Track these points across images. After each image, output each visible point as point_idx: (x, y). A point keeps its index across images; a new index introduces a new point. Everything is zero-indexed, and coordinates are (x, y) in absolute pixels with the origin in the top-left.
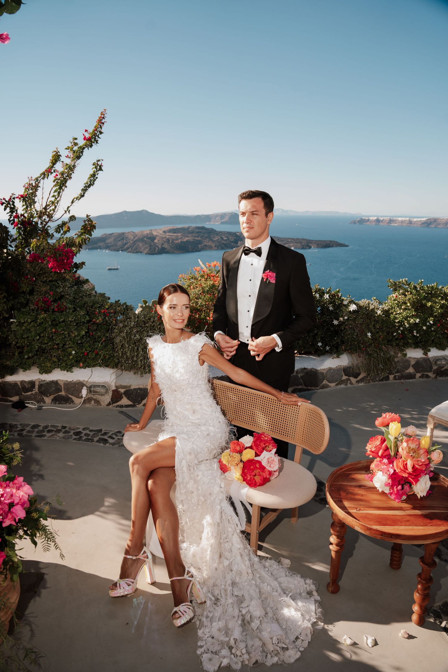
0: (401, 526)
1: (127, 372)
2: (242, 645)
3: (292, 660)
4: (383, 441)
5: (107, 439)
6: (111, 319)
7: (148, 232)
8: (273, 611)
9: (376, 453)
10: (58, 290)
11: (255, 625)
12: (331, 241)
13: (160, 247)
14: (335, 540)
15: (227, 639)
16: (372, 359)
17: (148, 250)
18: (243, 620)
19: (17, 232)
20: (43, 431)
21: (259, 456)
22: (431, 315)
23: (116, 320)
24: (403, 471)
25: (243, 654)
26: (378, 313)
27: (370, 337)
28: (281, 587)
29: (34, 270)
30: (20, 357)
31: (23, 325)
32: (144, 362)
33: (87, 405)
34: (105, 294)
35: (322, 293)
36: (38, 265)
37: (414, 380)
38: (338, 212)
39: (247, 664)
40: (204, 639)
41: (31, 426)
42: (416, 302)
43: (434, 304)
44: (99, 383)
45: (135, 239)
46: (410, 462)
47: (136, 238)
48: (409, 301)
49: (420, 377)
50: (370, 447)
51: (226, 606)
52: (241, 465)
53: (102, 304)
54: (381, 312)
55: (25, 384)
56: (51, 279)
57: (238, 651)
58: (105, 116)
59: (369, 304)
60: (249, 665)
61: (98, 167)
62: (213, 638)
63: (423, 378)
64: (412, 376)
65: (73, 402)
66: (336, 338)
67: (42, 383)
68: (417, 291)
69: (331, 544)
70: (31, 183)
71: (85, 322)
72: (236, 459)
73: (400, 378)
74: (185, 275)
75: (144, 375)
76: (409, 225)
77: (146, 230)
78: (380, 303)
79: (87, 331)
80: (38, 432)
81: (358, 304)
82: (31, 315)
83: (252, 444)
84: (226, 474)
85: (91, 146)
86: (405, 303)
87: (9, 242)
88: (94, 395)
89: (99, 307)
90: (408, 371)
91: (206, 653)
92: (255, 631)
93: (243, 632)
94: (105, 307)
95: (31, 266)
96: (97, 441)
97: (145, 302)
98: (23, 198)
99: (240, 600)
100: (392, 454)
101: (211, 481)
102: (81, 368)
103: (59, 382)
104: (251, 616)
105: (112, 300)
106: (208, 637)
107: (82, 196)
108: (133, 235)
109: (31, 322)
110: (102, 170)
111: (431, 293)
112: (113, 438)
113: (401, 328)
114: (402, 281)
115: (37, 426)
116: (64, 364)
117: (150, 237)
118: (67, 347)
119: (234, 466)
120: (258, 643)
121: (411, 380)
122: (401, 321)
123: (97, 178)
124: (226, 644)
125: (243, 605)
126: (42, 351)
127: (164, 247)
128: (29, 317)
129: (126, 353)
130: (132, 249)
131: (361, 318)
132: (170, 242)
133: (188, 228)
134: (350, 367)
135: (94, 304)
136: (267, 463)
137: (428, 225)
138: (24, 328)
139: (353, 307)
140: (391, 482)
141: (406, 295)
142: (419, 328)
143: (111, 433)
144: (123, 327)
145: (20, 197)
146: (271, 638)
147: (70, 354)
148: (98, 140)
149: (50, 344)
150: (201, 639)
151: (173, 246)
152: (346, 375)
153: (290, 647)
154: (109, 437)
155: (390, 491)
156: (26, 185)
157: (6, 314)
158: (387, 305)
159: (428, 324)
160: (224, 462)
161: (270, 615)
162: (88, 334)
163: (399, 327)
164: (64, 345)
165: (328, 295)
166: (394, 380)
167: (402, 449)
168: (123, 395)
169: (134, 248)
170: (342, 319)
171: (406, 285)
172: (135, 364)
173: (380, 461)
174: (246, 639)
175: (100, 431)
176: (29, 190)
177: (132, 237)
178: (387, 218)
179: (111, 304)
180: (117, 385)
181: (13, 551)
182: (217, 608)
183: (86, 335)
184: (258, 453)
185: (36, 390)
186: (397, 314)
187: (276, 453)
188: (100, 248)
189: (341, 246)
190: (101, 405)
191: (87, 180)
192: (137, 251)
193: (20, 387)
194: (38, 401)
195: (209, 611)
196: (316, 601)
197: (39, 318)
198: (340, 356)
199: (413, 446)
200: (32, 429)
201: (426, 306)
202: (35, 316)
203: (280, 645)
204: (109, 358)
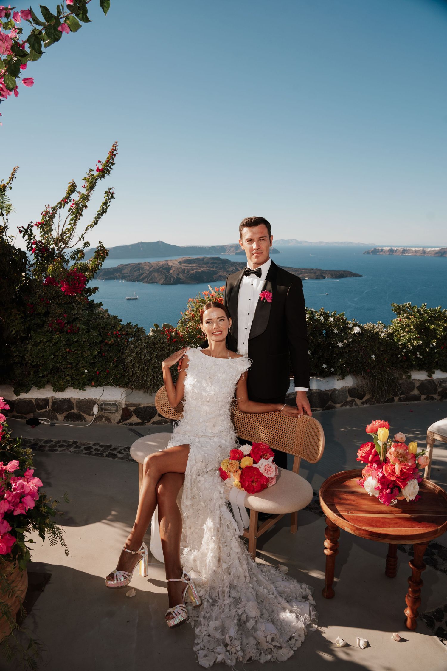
0: (390, 527)
1: (137, 391)
2: (237, 643)
3: (285, 658)
4: (373, 447)
5: (117, 454)
6: (123, 341)
7: (164, 263)
8: (268, 613)
9: (365, 458)
10: (72, 312)
11: (250, 624)
12: (345, 271)
13: (175, 277)
14: (329, 544)
15: (223, 637)
16: (377, 381)
17: (164, 279)
18: (239, 620)
19: (35, 257)
20: (55, 446)
21: (257, 463)
22: (435, 338)
23: (127, 342)
24: (391, 474)
25: (238, 651)
26: (382, 336)
27: (374, 359)
28: (278, 591)
29: (49, 293)
30: (36, 376)
31: (39, 345)
32: (153, 381)
33: (98, 423)
34: (117, 316)
35: (327, 316)
36: (53, 288)
37: (419, 402)
38: (352, 243)
39: (241, 661)
40: (201, 637)
41: (44, 441)
42: (420, 325)
43: (437, 326)
44: (110, 401)
45: (151, 270)
46: (398, 466)
47: (152, 268)
48: (412, 324)
49: (425, 399)
50: (361, 453)
51: (223, 606)
52: (240, 472)
53: (114, 326)
54: (385, 335)
55: (40, 402)
56: (66, 301)
57: (233, 648)
58: (117, 148)
59: (373, 327)
60: (244, 662)
61: (110, 195)
62: (209, 636)
63: (428, 400)
64: (417, 398)
65: (84, 419)
66: (340, 360)
67: (55, 400)
68: (420, 314)
69: (326, 548)
70: (48, 210)
71: (98, 342)
72: (235, 466)
73: (405, 400)
74: (194, 299)
75: (153, 394)
76: (423, 254)
77: (162, 261)
78: (385, 327)
79: (99, 351)
80: (50, 447)
81: (363, 328)
82: (47, 336)
83: (251, 452)
84: (226, 481)
85: (104, 177)
86: (408, 326)
87: (27, 267)
88: (105, 412)
89: (111, 329)
90: (413, 393)
91: (202, 649)
92: (251, 631)
93: (238, 630)
94: (116, 329)
95: (47, 289)
96: (107, 456)
97: (157, 326)
98: (40, 225)
99: (237, 601)
100: (382, 459)
101: (212, 487)
102: (93, 386)
103: (72, 400)
104: (246, 616)
105: (124, 323)
106: (205, 635)
107: (95, 223)
108: (149, 266)
109: (47, 342)
110: (114, 198)
111: (434, 317)
112: (122, 453)
113: (405, 350)
114: (406, 305)
115: (50, 441)
116: (77, 383)
117: (166, 268)
118: (80, 366)
119: (233, 473)
120: (252, 641)
121: (416, 402)
122: (405, 343)
123: (109, 206)
124: (221, 641)
125: (240, 606)
126: (56, 370)
127: (179, 278)
128: (44, 337)
129: (136, 373)
130: (148, 279)
131: (366, 341)
132: (186, 272)
133: (204, 259)
134: (354, 389)
135: (106, 326)
136: (264, 470)
137: (441, 255)
138: (39, 347)
139: (357, 330)
140: (380, 486)
141: (409, 319)
142: (423, 350)
143: (120, 448)
144: (134, 347)
145: (38, 224)
146: (266, 637)
147: (83, 373)
148: (110, 171)
149: (64, 363)
150: (198, 637)
151: (188, 277)
152: (350, 396)
153: (284, 645)
154: (118, 452)
155: (380, 494)
156: (44, 213)
157: (23, 334)
158: (391, 328)
159: (431, 346)
160: (224, 469)
161: (266, 616)
162: (100, 355)
163: (403, 349)
164: (77, 364)
165: (332, 318)
166: (399, 401)
167: (390, 454)
168: (133, 413)
169: (149, 279)
170: (346, 341)
171: (410, 309)
172: (144, 383)
173: (371, 466)
174: (241, 637)
175: (110, 446)
176: (46, 218)
177: (148, 268)
178: (400, 248)
179: (123, 326)
180: (127, 403)
181: (21, 541)
182: (214, 609)
183: (98, 355)
184: (256, 460)
185: (50, 407)
186: (401, 337)
187: (273, 461)
188: (116, 278)
189: (355, 276)
190: (111, 423)
191: (100, 208)
192: (153, 281)
193: (35, 404)
194: (51, 418)
195: (206, 612)
196: (311, 605)
197: (54, 338)
198: (345, 378)
199: (401, 451)
200: (44, 443)
201: (430, 329)
202: (50, 335)
203: (273, 643)
204: (120, 377)
